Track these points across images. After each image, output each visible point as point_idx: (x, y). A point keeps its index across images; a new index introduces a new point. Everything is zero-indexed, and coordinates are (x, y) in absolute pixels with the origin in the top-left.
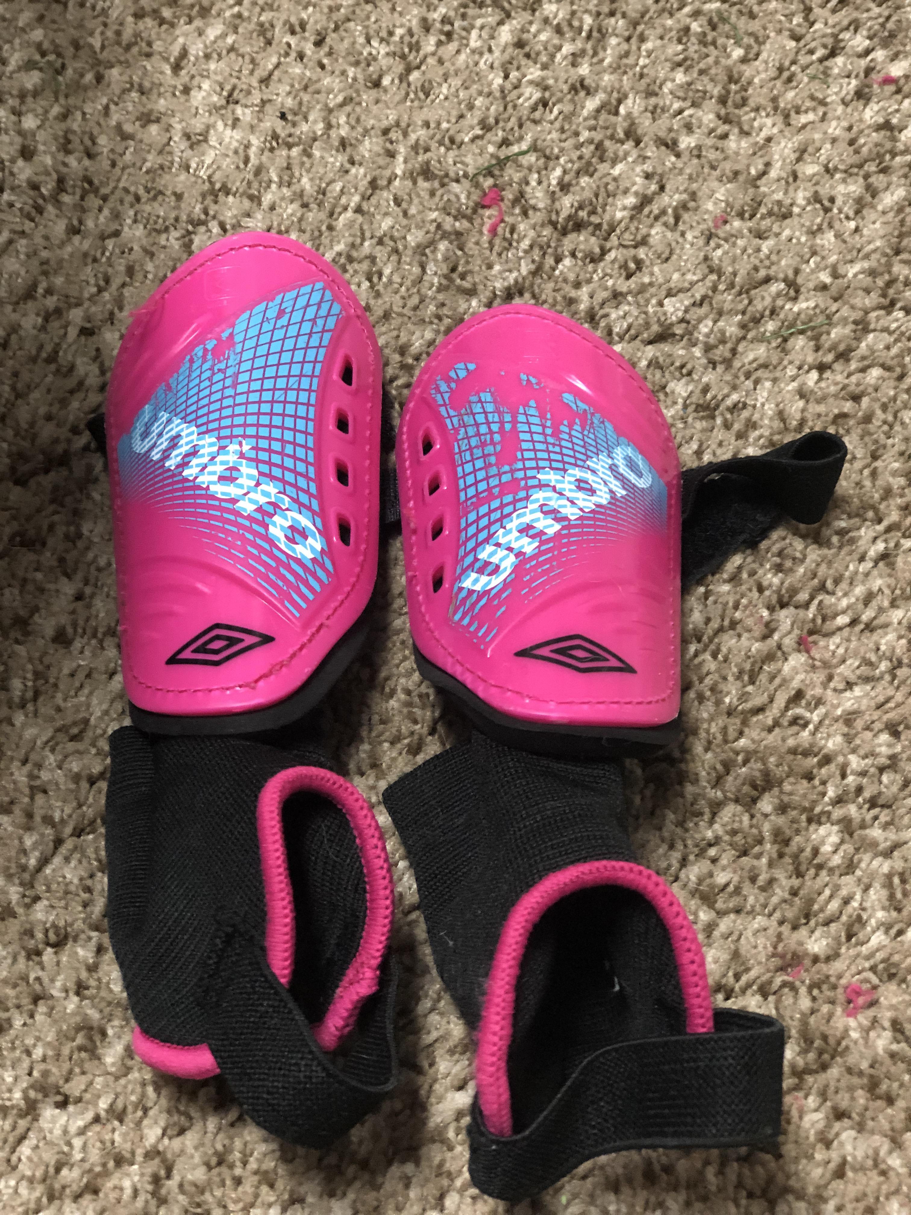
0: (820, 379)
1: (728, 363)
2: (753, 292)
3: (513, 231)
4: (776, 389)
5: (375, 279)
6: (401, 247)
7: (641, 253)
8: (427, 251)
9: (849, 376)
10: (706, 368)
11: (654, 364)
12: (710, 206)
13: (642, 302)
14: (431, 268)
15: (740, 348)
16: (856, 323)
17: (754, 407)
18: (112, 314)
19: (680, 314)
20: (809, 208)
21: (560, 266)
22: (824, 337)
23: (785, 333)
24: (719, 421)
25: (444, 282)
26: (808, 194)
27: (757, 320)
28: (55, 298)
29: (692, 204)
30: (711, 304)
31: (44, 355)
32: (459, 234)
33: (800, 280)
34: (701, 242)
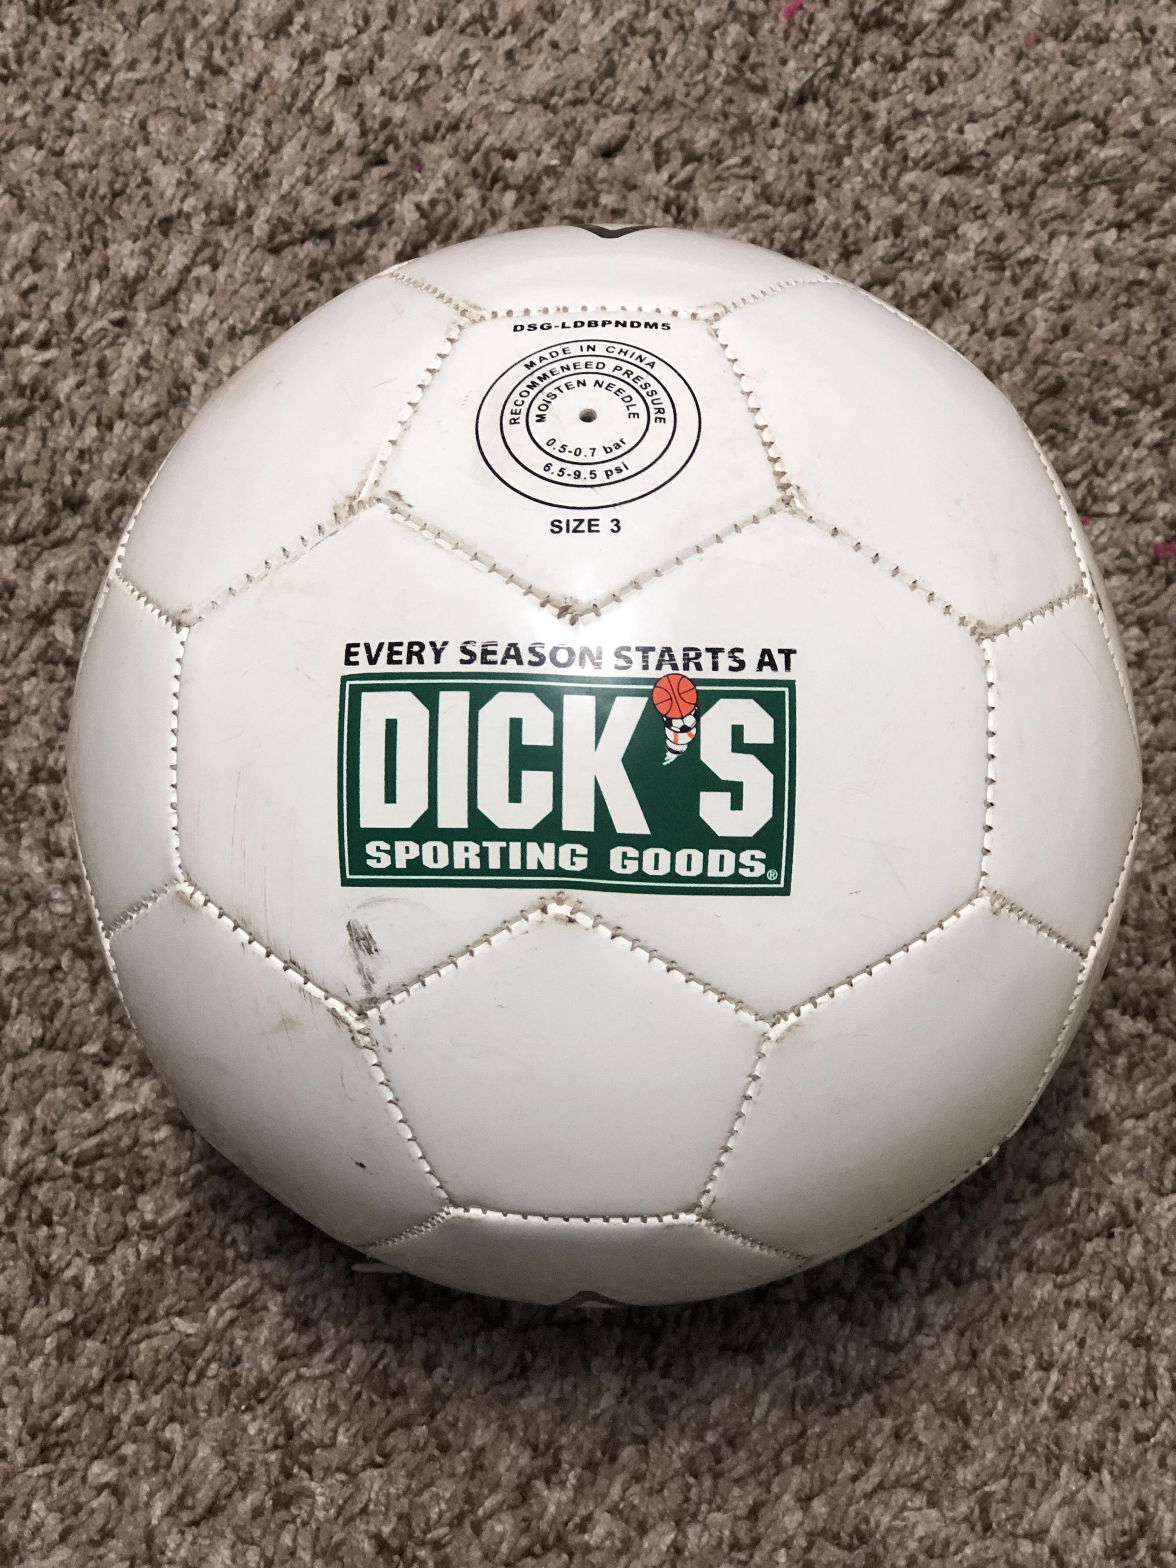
0: (1119, 239)
1: (1025, 208)
2: (1060, 130)
3: (811, 21)
4: (1071, 246)
5: (658, 59)
6: (687, 25)
7: (946, 65)
8: (716, 33)
9: (1148, 239)
10: (1001, 212)
11: (948, 200)
12: (1023, 18)
13: (942, 125)
14: (718, 54)
15: (1040, 192)
16: (1162, 180)
17: (1046, 262)
18: (371, 62)
19: (981, 145)
20: (1128, 36)
21: (858, 70)
22: (1128, 192)
23: (1087, 181)
24: (1008, 273)
25: (734, 74)
26: (1130, 19)
27: (1061, 162)
28: (311, 37)
29: (1005, 14)
30: (1014, 137)
31: (299, 104)
32: (753, 17)
33: (1110, 122)
34: (1010, 61)
